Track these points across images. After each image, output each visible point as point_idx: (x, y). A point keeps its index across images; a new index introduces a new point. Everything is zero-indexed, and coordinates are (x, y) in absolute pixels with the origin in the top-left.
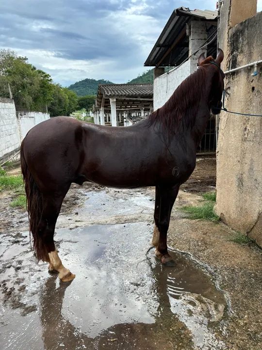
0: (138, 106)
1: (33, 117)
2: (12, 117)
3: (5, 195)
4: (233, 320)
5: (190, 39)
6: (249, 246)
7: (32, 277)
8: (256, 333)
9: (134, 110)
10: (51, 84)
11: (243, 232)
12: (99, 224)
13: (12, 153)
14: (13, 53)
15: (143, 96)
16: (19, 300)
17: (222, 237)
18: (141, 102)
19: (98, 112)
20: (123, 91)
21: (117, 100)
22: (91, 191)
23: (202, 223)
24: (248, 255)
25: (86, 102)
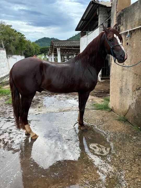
0: (72, 52)
1: (16, 58)
2: (4, 58)
3: (2, 99)
4: (113, 154)
5: (99, 16)
6: (125, 122)
7: (17, 137)
8: (124, 160)
9: (70, 54)
10: (25, 40)
11: (122, 116)
12: (50, 112)
13: (4, 77)
14: (4, 22)
15: (74, 47)
16: (11, 147)
17: (112, 118)
18: (74, 50)
19: (51, 55)
20: (64, 44)
21: (61, 49)
22: (47, 96)
23: (102, 111)
24: (123, 126)
25: (44, 50)
